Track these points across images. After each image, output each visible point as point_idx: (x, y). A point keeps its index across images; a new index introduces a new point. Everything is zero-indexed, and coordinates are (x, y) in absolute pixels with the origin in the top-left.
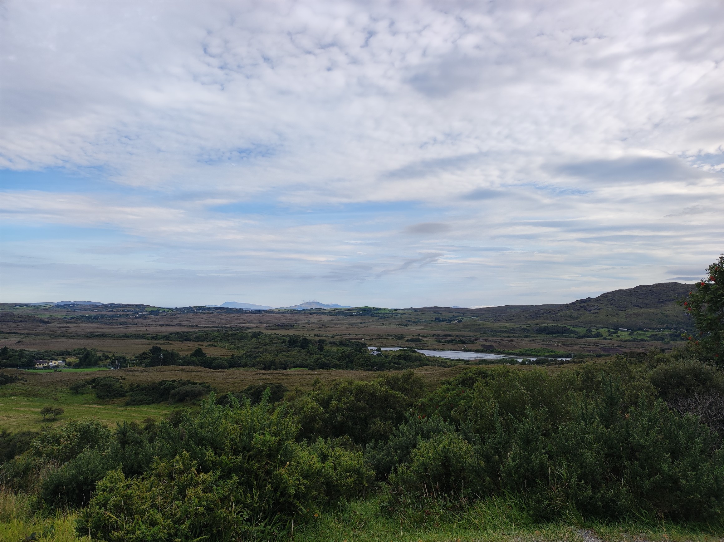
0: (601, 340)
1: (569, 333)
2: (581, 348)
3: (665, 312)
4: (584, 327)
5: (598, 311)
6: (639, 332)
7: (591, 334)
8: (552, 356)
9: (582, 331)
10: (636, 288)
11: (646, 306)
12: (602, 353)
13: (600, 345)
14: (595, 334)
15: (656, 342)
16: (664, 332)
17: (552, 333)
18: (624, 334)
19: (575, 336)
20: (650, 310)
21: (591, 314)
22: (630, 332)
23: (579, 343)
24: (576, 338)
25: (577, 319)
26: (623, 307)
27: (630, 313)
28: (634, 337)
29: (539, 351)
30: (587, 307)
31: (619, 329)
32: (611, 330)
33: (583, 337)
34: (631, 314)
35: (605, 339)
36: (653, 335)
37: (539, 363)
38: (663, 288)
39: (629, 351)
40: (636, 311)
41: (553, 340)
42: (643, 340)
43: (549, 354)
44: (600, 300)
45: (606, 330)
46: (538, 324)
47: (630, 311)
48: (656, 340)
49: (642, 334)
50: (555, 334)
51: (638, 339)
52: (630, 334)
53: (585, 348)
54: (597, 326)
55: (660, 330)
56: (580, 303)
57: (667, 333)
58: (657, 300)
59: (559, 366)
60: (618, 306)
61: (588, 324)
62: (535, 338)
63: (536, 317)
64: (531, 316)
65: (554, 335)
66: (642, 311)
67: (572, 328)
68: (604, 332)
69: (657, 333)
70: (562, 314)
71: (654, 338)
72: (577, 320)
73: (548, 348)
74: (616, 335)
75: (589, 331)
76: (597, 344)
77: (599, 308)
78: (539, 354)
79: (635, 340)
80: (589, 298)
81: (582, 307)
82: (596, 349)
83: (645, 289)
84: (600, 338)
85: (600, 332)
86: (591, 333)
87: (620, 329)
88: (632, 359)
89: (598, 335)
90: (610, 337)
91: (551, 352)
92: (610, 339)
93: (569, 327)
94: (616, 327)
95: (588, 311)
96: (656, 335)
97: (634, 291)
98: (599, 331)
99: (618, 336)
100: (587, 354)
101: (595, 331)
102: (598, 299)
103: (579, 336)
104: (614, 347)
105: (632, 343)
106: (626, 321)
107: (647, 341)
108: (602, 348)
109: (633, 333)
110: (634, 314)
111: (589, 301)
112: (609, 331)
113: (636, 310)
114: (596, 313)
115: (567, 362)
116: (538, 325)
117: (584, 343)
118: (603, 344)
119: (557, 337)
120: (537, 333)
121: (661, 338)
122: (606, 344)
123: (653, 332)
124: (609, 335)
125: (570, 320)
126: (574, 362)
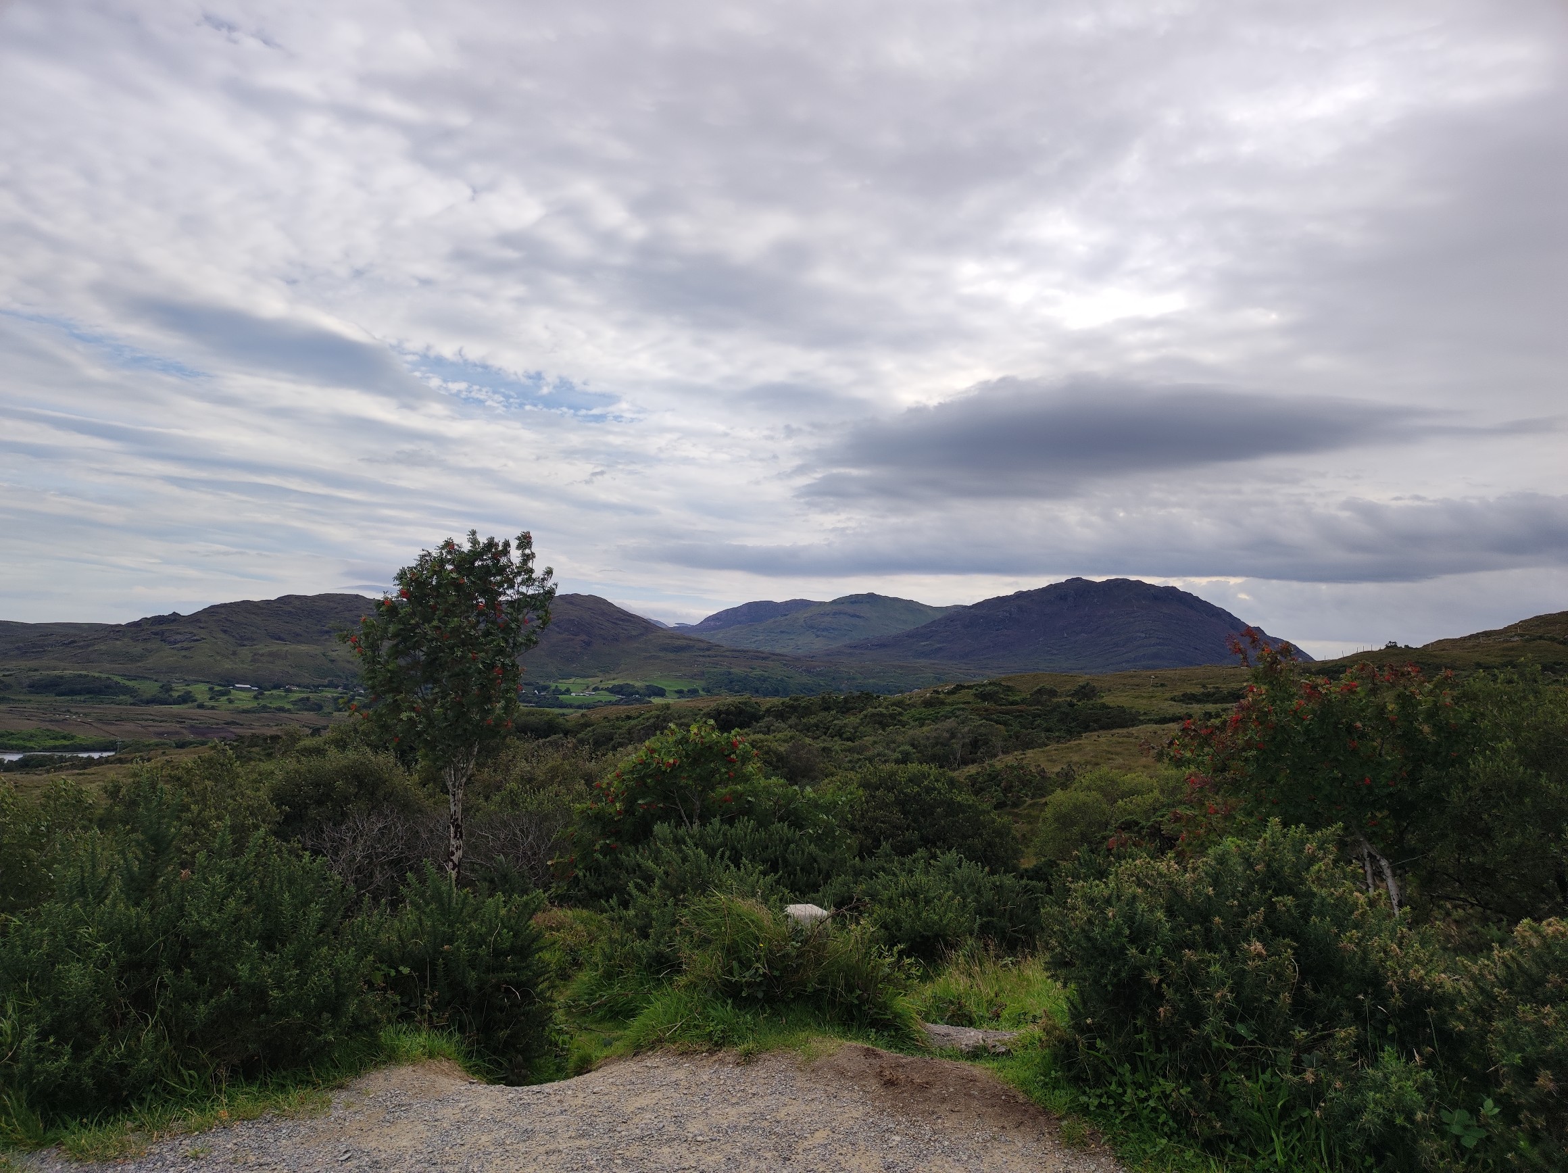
0: (191, 710)
1: (116, 694)
2: (142, 727)
3: (330, 653)
4: (156, 681)
5: (192, 644)
6: (274, 692)
7: (171, 696)
8: (65, 748)
9: (149, 688)
10: (280, 599)
11: (297, 638)
12: (191, 737)
13: (187, 721)
14: (179, 696)
15: (306, 713)
16: (324, 694)
17: (72, 692)
18: (243, 696)
19: (131, 700)
20: (303, 648)
21: (175, 652)
22: (256, 693)
23: (139, 717)
24: (131, 704)
25: (139, 661)
26: (248, 639)
27: (260, 652)
28: (262, 702)
29: (31, 737)
30: (167, 634)
31: (234, 686)
32: (217, 688)
33: (149, 702)
34: (262, 655)
35: (201, 706)
36: (302, 700)
37: (27, 766)
38: (332, 605)
39: (249, 732)
40: (274, 648)
41: (73, 710)
42: (281, 709)
43: (58, 743)
44: (199, 621)
45: (204, 687)
46: (36, 670)
47: (262, 648)
48: (306, 710)
49: (280, 697)
50: (80, 694)
51: (270, 708)
52: (256, 698)
53: (151, 729)
54: (186, 678)
55: (316, 688)
56: (152, 624)
57: (329, 695)
58: (319, 627)
59: (81, 772)
60: (237, 636)
61: (166, 673)
62: (24, 705)
63: (33, 652)
64: (18, 648)
65: (78, 698)
66: (286, 648)
67: (125, 682)
68: (200, 691)
69: (311, 696)
70: (103, 647)
71: (304, 704)
72: (139, 664)
73: (58, 729)
74: (226, 698)
75: (167, 688)
76: (180, 719)
77: (195, 638)
78: (31, 744)
79: (264, 708)
80: (175, 614)
81: (156, 634)
82: (178, 729)
83: (297, 603)
84: (190, 705)
85: (191, 692)
86: (170, 693)
87: (237, 685)
88: (253, 749)
89: (186, 699)
90: (212, 703)
91: (64, 738)
92: (213, 708)
93: (117, 679)
94: (228, 681)
95: (170, 643)
96: (308, 699)
97: (276, 605)
98: (189, 688)
99: (230, 701)
100: (155, 740)
101: (179, 689)
102: (195, 618)
103: (141, 701)
104: (218, 724)
105: (257, 715)
106: (251, 668)
107: (289, 711)
108: (192, 726)
109: (262, 694)
110: (271, 654)
111: (175, 620)
112: (211, 689)
113: (276, 647)
114: (186, 649)
115: (100, 762)
116: (38, 673)
117: (149, 717)
118: (194, 718)
119: (84, 702)
120: (31, 692)
121: (316, 704)
122: (203, 718)
123: (303, 692)
124: (210, 699)
125: (121, 662)
126: (120, 761)
